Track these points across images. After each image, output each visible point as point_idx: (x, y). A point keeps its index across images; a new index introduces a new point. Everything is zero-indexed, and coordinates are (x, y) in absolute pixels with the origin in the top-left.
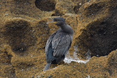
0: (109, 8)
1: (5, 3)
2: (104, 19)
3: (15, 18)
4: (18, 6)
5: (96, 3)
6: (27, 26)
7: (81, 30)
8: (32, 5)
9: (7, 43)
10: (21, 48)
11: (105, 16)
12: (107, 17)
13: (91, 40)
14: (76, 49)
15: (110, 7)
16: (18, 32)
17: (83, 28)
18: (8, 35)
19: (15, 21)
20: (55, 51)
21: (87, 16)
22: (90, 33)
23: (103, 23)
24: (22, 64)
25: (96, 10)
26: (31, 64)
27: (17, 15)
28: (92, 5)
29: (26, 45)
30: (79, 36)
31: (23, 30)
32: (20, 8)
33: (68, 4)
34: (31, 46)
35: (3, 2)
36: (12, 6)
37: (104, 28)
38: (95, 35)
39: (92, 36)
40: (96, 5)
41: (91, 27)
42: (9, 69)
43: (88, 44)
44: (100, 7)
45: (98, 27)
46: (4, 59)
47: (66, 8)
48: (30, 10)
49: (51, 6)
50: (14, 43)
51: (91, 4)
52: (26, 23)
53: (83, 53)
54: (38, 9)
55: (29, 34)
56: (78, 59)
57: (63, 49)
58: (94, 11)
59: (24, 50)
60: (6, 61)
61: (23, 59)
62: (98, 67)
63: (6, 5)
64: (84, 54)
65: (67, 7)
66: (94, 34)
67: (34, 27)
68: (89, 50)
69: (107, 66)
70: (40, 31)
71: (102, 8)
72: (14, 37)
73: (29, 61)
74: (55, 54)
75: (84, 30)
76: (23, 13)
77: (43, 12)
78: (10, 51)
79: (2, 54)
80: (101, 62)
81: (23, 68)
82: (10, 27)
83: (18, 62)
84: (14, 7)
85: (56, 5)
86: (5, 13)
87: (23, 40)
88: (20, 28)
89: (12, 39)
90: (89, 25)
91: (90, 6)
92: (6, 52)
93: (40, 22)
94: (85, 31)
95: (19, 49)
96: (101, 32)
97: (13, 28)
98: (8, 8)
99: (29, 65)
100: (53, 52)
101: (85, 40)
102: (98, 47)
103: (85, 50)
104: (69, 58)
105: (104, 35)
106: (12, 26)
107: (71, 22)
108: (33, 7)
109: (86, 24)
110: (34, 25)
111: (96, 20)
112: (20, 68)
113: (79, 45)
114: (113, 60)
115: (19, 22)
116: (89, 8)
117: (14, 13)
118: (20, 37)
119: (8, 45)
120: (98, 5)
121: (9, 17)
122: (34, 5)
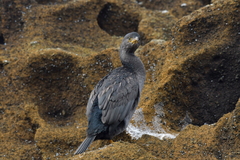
0: (230, 27)
1: (34, 19)
2: (219, 49)
3: (49, 49)
4: (60, 25)
5: (205, 16)
6: (72, 65)
7: (170, 72)
8: (90, 23)
9: (33, 100)
10: (60, 111)
11: (221, 42)
12: (226, 45)
13: (192, 93)
14: (160, 111)
15: (232, 25)
16: (54, 77)
17: (175, 67)
18: (35, 84)
19: (48, 55)
20: (104, 112)
21: (186, 43)
22: (191, 78)
23: (217, 58)
24: (56, 142)
25: (204, 30)
26: (75, 143)
27: (58, 44)
28: (196, 20)
29: (70, 104)
30: (166, 84)
31: (65, 73)
32: (65, 29)
33: (165, 22)
34: (81, 105)
35: (31, 18)
36: (48, 25)
37: (220, 68)
38: (202, 83)
39: (194, 84)
40: (204, 20)
41: (193, 66)
42: (31, 153)
43: (185, 100)
44: (212, 26)
45: (208, 66)
46: (23, 133)
47: (160, 29)
48: (85, 33)
49: (131, 26)
50: (47, 99)
51: (193, 19)
52: (69, 58)
53: (176, 119)
54: (103, 32)
55: (77, 83)
56: (163, 130)
57: (122, 107)
58: (200, 33)
59: (66, 115)
60: (28, 137)
61: (58, 132)
62: (196, 145)
63: (35, 25)
64: (178, 121)
65: (164, 26)
66: (199, 80)
67: (85, 68)
68: (188, 113)
69: (213, 144)
70: (96, 75)
71: (216, 26)
72: (47, 88)
73: (72, 135)
74: (106, 118)
75: (176, 72)
76: (69, 40)
77: (114, 37)
78: (36, 117)
79: (21, 122)
80: (202, 136)
81: (58, 151)
82: (39, 69)
83: (49, 139)
84: (51, 28)
85: (141, 23)
86: (32, 39)
87: (64, 94)
88: (57, 70)
89: (42, 91)
90: (188, 61)
91: (192, 23)
92: (28, 119)
93: (97, 58)
94: (180, 73)
95: (57, 113)
96: (213, 75)
97: (44, 69)
98: (39, 30)
99: (70, 144)
100: (101, 115)
101: (180, 93)
102: (206, 107)
103: (179, 113)
104: (144, 129)
105: (221, 81)
106: (42, 66)
107: (158, 56)
108: (94, 28)
109: (182, 60)
110: (85, 63)
111: (202, 51)
112: (53, 150)
113: (166, 103)
114: (226, 131)
115: (56, 58)
116: (189, 27)
117: (52, 40)
118: (59, 88)
119: (33, 105)
120: (209, 21)
121: (38, 48)
122: (96, 23)
